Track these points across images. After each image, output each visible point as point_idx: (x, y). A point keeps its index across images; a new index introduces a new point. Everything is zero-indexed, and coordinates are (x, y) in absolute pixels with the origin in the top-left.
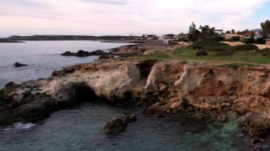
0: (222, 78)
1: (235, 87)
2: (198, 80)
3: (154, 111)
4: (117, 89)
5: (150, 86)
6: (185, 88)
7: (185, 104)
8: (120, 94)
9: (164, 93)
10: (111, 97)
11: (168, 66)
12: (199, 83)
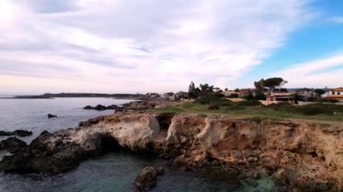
0: (246, 131)
1: (258, 141)
2: (221, 133)
3: (180, 164)
4: (140, 140)
5: (171, 138)
6: (209, 141)
7: (209, 157)
8: (143, 145)
9: (186, 145)
10: (135, 148)
11: (187, 119)
12: (222, 137)
